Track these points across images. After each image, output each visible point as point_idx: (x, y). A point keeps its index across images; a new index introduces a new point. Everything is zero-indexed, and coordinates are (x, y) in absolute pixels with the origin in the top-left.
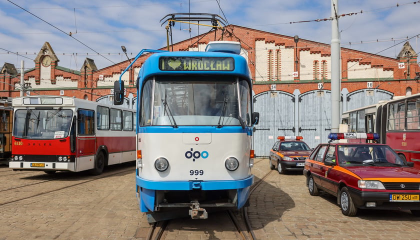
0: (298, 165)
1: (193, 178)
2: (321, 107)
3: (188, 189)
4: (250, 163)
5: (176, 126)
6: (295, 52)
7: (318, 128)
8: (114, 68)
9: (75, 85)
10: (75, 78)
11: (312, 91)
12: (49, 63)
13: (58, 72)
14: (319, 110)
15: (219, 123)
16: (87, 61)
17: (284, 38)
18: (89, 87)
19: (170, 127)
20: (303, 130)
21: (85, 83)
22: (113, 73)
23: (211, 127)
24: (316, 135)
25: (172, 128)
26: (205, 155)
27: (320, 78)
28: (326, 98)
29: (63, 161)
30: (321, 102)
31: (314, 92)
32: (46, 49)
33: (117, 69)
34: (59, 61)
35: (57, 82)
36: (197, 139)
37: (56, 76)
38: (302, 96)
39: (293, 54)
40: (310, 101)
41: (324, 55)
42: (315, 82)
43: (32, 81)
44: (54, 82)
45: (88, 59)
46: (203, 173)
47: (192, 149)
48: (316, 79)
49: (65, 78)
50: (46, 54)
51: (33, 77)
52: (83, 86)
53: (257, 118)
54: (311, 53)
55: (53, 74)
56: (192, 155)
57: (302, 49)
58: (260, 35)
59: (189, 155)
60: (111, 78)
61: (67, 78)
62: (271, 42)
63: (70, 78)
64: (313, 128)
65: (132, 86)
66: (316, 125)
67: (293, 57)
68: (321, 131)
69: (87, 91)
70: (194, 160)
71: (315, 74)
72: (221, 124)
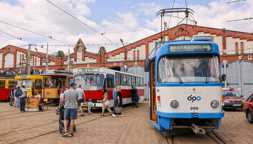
0: (234, 105)
1: (193, 111)
2: (241, 70)
3: (190, 117)
4: (222, 103)
5: (181, 83)
6: (223, 38)
7: (239, 83)
8: (116, 51)
9: (95, 61)
10: (95, 58)
11: (235, 60)
12: (81, 50)
13: (86, 54)
14: (240, 72)
15: (206, 81)
16: (101, 48)
17: (215, 30)
18: (103, 62)
19: (178, 83)
20: (230, 84)
21: (100, 60)
22: (115, 54)
23: (202, 83)
24: (238, 87)
25: (180, 83)
26: (199, 98)
27: (240, 52)
28: (244, 64)
29: (99, 103)
30: (241, 67)
31: (236, 62)
32: (80, 42)
33: (118, 52)
34: (86, 49)
35: (85, 60)
36: (194, 90)
37: (85, 57)
38: (228, 64)
39: (222, 39)
40: (234, 67)
41: (241, 39)
42: (237, 55)
43: (73, 59)
44: (83, 60)
45: (101, 47)
46: (198, 109)
47: (191, 96)
48: (237, 53)
49: (89, 58)
50: (79, 45)
51: (73, 57)
52: (99, 62)
53: (224, 77)
54: (233, 38)
55: (83, 56)
56: (192, 99)
57: (227, 36)
58: (200, 29)
59: (190, 99)
60: (114, 57)
61: (91, 58)
62: (207, 32)
63: (92, 57)
64: (236, 83)
65: (126, 61)
66: (238, 81)
67: (222, 41)
68: (241, 85)
69: (101, 64)
70: (193, 101)
71: (237, 50)
72: (207, 81)
